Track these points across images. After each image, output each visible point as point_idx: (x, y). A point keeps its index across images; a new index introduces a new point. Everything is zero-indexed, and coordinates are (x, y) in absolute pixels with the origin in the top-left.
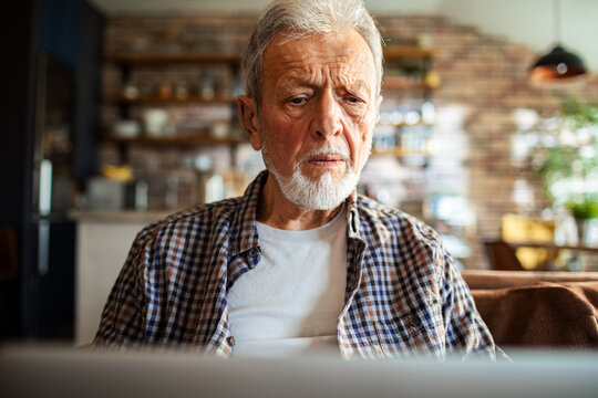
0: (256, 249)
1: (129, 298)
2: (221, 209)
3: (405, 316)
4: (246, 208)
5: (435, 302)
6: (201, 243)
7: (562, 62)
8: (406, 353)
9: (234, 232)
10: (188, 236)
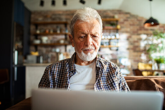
0: (75, 70)
1: (45, 83)
2: (66, 61)
3: (109, 84)
4: (72, 61)
5: (116, 81)
6: (62, 69)
7: (152, 22)
8: (109, 90)
9: (70, 66)
10: (59, 68)
